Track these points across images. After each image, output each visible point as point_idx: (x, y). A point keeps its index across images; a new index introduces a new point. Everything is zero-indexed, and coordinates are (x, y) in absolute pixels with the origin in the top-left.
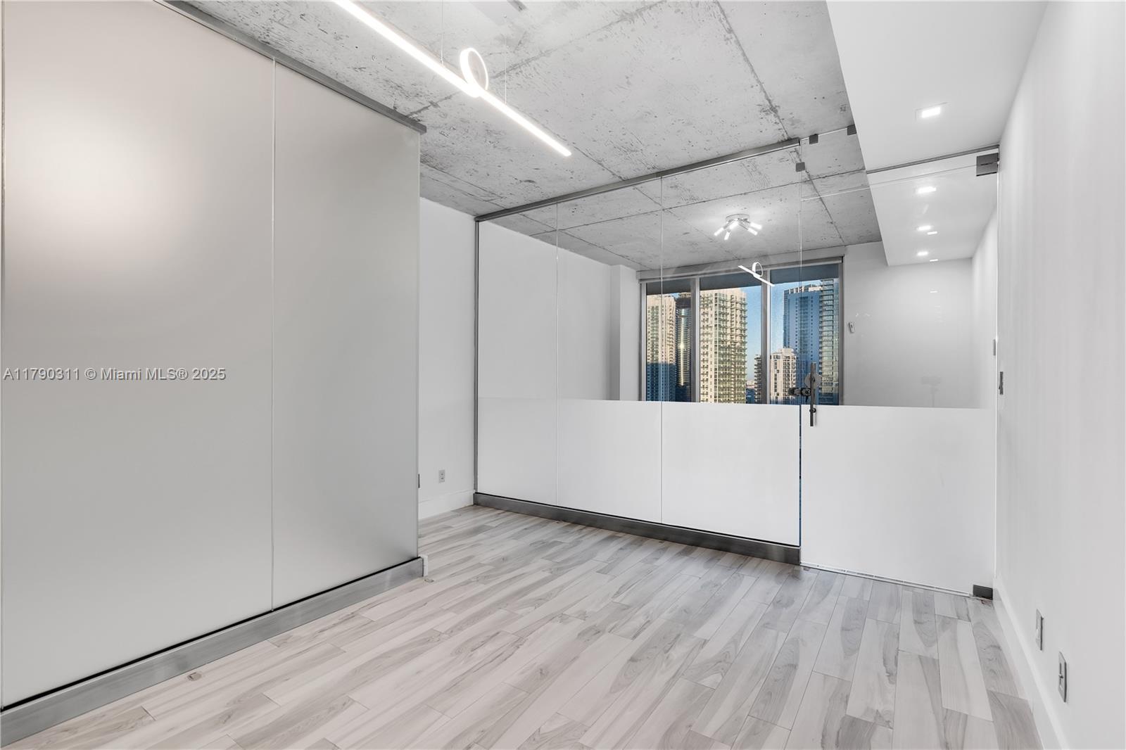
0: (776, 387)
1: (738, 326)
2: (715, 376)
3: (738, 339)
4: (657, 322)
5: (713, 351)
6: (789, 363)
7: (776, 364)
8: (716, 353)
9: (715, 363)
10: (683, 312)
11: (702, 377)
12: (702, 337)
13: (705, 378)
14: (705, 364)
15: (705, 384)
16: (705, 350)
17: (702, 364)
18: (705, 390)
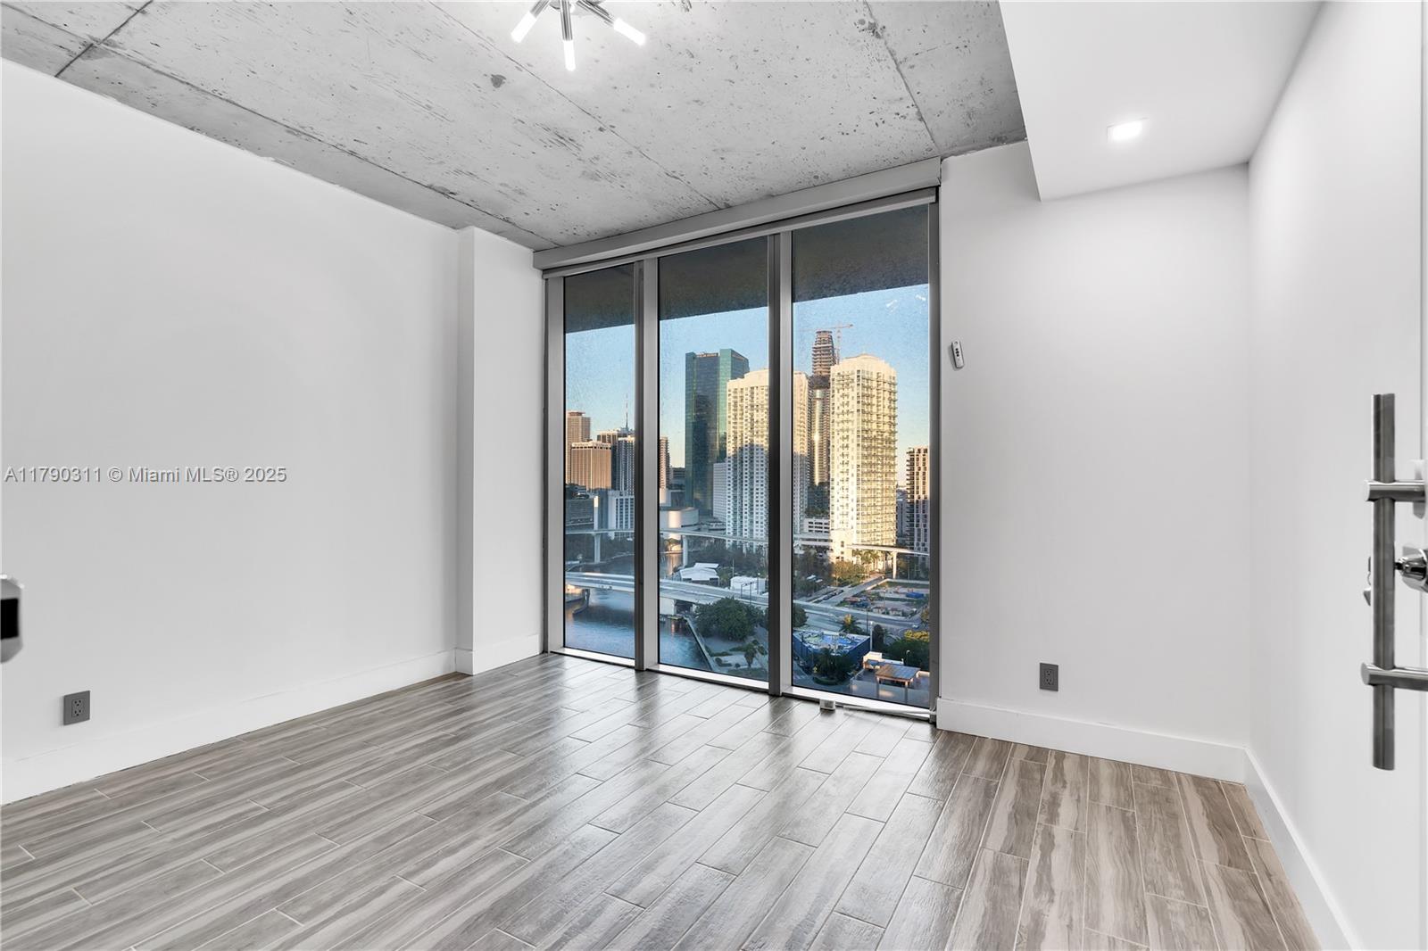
2: (858, 475)
3: (886, 428)
5: (856, 443)
8: (858, 445)
10: (818, 393)
11: (841, 476)
12: (841, 425)
13: (845, 476)
14: (845, 459)
15: (845, 484)
16: (846, 442)
17: (841, 459)
18: (845, 493)
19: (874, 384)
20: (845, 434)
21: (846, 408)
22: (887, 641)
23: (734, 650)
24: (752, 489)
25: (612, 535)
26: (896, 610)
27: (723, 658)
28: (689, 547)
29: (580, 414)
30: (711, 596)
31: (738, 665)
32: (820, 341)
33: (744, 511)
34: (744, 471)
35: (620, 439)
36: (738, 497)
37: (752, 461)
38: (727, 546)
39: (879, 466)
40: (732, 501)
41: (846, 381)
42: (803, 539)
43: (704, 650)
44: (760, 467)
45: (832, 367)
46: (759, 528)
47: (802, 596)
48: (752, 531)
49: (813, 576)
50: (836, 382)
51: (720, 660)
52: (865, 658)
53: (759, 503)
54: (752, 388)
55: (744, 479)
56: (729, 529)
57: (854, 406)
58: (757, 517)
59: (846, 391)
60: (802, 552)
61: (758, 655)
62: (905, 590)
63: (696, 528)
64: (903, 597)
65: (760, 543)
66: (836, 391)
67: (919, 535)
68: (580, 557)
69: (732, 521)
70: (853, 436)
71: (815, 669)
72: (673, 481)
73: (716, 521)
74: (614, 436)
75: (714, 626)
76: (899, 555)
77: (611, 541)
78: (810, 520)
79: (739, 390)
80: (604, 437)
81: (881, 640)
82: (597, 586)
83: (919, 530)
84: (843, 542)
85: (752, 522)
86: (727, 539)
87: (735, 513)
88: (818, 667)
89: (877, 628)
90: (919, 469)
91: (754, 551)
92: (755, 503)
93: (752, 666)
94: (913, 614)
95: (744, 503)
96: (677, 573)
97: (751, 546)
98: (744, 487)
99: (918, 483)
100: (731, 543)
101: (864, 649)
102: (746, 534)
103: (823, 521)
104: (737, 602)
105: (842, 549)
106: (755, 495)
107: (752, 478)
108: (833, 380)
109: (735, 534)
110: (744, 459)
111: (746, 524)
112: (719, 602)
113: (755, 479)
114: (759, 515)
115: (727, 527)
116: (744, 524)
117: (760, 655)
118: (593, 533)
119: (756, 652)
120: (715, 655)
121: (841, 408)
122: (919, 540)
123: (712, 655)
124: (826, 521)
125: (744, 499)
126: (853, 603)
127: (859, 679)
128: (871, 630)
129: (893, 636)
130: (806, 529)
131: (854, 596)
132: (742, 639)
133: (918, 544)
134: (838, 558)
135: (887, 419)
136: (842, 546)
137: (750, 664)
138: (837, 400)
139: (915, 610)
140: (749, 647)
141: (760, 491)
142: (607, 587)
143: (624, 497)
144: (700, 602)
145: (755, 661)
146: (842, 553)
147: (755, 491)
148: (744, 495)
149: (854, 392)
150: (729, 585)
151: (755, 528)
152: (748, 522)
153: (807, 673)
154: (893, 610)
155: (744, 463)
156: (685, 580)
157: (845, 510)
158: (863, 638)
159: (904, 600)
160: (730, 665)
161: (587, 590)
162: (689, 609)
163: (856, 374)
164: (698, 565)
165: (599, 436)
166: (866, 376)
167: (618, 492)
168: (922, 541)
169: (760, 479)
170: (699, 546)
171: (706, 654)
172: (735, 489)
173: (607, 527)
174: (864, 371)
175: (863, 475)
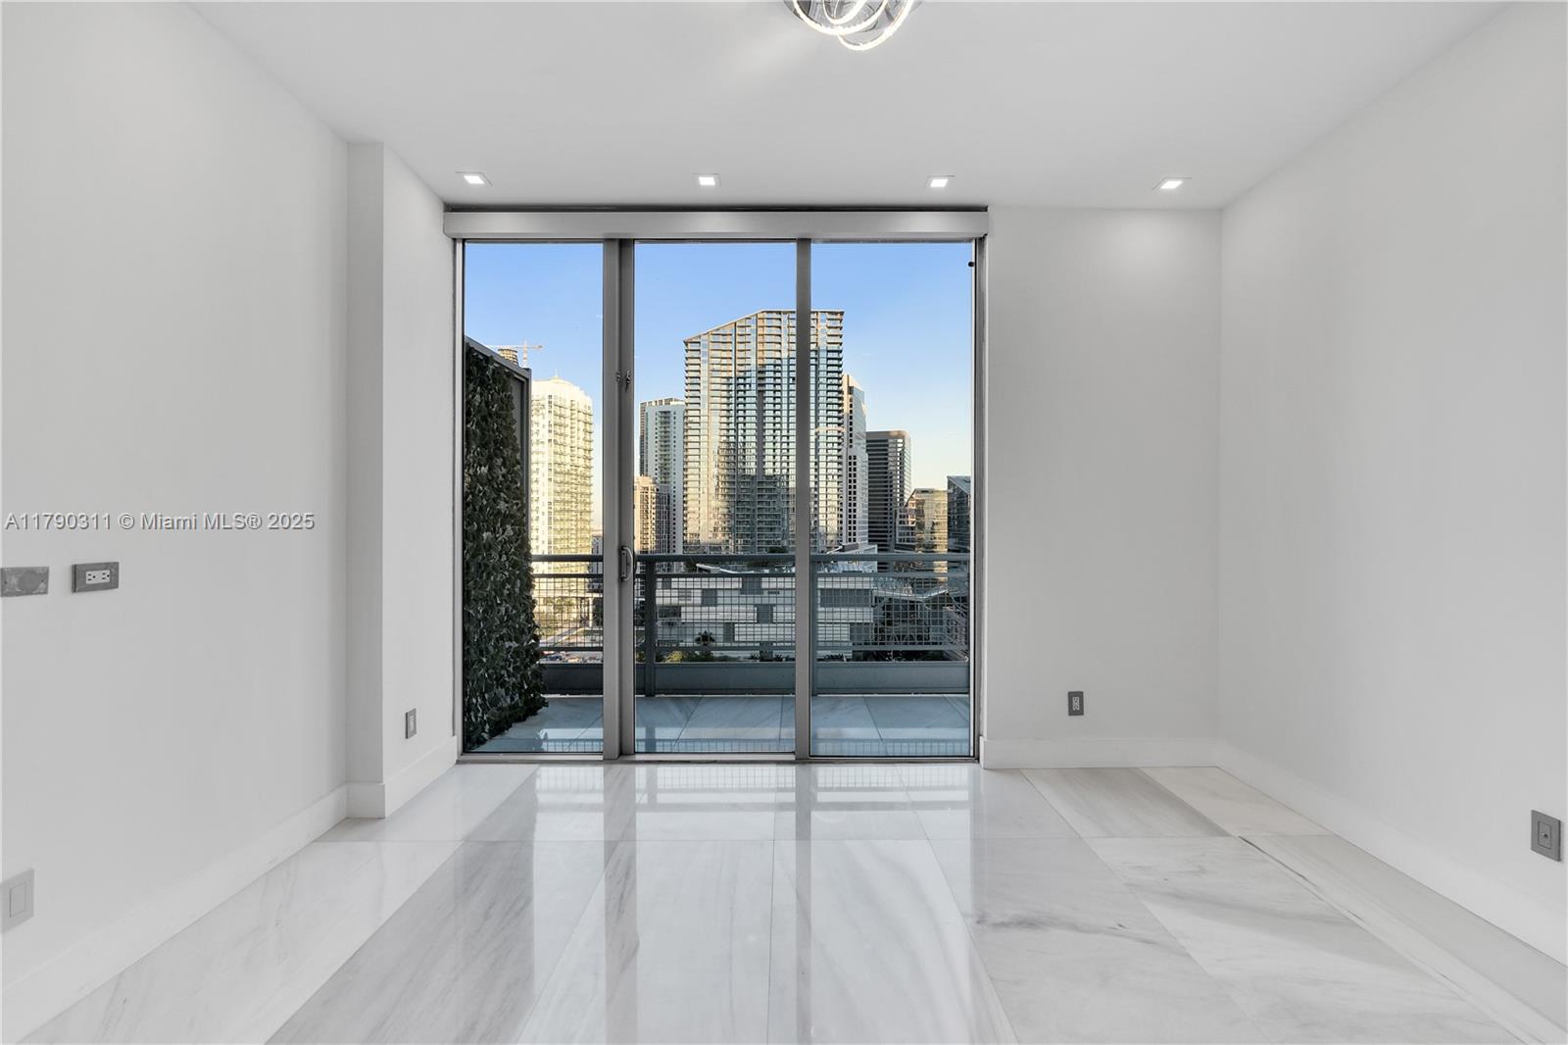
19: (568, 413)
39: (573, 504)
57: (544, 435)
70: (544, 469)
76: (593, 601)
135: (581, 452)
149: (545, 419)
163: (547, 400)
166: (559, 403)
174: (556, 397)
175: (555, 511)
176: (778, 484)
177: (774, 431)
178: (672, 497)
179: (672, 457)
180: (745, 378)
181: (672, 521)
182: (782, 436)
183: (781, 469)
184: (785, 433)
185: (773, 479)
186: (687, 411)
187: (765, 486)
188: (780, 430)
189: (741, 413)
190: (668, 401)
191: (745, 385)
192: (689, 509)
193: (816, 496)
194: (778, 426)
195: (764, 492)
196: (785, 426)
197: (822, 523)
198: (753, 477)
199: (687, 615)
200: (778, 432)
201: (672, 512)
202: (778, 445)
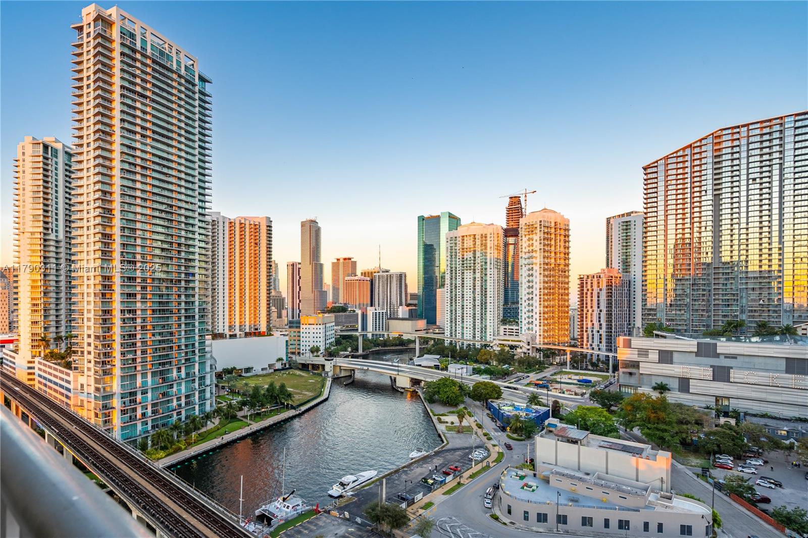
0: (598, 304)
1: (562, 249)
2: (540, 295)
3: (562, 262)
4: (486, 249)
5: (538, 272)
6: (611, 282)
7: (599, 283)
8: (540, 274)
9: (540, 283)
10: (511, 240)
11: (527, 296)
12: (527, 260)
13: (531, 296)
14: (531, 284)
15: (531, 302)
16: (531, 272)
17: (527, 284)
18: (531, 308)
19: (553, 230)
20: (531, 266)
21: (531, 248)
22: (563, 413)
23: (450, 412)
24: (463, 306)
25: (370, 336)
26: (570, 391)
27: (443, 418)
28: (420, 344)
29: (350, 259)
30: (434, 377)
31: (452, 423)
32: (511, 204)
33: (458, 320)
34: (458, 293)
35: (375, 274)
36: (454, 311)
37: (463, 287)
38: (446, 344)
39: (557, 289)
40: (449, 313)
41: (531, 229)
42: (499, 340)
43: (429, 411)
44: (469, 290)
45: (520, 219)
46: (468, 332)
47: (500, 378)
48: (463, 334)
49: (506, 366)
50: (523, 230)
51: (440, 419)
52: (546, 422)
53: (468, 315)
54: (463, 236)
55: (458, 299)
56: (447, 333)
57: (537, 246)
58: (467, 325)
59: (531, 236)
60: (499, 349)
61: (467, 416)
62: (577, 377)
63: (425, 332)
64: (575, 382)
65: (468, 342)
66: (524, 236)
67: (588, 338)
68: (349, 349)
69: (449, 327)
70: (536, 268)
71: (508, 428)
72: (409, 302)
73: (439, 328)
74: (372, 273)
75: (436, 396)
76: (571, 352)
77: (369, 340)
78: (505, 327)
79: (454, 238)
80: (365, 273)
81: (559, 411)
82: (359, 367)
83: (588, 335)
84: (529, 342)
85: (463, 328)
86: (446, 339)
87: (451, 322)
88: (511, 428)
89: (556, 403)
90: (588, 290)
91: (465, 348)
92: (465, 315)
93: (463, 424)
94: (583, 394)
95: (458, 315)
96: (412, 361)
97: (463, 344)
98: (458, 304)
99: (586, 300)
100: (448, 342)
101: (546, 415)
102: (459, 336)
103: (514, 327)
104: (452, 380)
105: (528, 347)
106: (465, 309)
107: (463, 297)
108: (522, 228)
109: (451, 336)
110: (458, 285)
111: (459, 329)
112: (440, 380)
113: (465, 299)
114: (468, 323)
115: (446, 331)
116: (458, 329)
117: (468, 417)
118: (358, 334)
119: (465, 414)
120: (437, 415)
121: (528, 248)
122: (588, 341)
123: (435, 415)
124: (517, 328)
125: (458, 312)
126: (536, 385)
127: (542, 436)
128: (551, 404)
129: (569, 410)
130: (502, 333)
131: (538, 380)
132: (456, 405)
133: (587, 345)
134: (525, 353)
135: (562, 255)
136: (529, 345)
137: (461, 422)
138: (524, 242)
139: (584, 391)
140: (461, 410)
141: (468, 307)
142: (366, 368)
143: (377, 311)
144: (427, 380)
145: (464, 420)
146: (529, 350)
147: (465, 307)
148: (458, 309)
149: (537, 236)
150: (446, 369)
151: (465, 332)
152: (461, 328)
153: (502, 431)
154: (567, 391)
155: (458, 288)
156: (417, 365)
157: (530, 320)
158: (545, 409)
159: (576, 384)
160: (447, 422)
161: (353, 370)
162: (419, 384)
163: (539, 224)
164: (426, 356)
165: (362, 273)
166: (547, 225)
167: (373, 308)
168: (590, 342)
169: (468, 299)
170: (427, 344)
171: (431, 414)
172: (452, 306)
173: (366, 330)
174: (545, 221)
175: (544, 295)
176: (736, 269)
177: (732, 225)
178: (632, 283)
179: (632, 254)
180: (700, 187)
181: (632, 299)
182: (740, 229)
183: (739, 256)
184: (743, 225)
185: (730, 265)
186: (646, 218)
187: (721, 271)
188: (739, 224)
189: (696, 215)
190: (629, 214)
191: (700, 192)
192: (648, 291)
193: (780, 277)
194: (735, 221)
195: (721, 276)
196: (744, 220)
197: (788, 300)
198: (709, 265)
199: (644, 368)
200: (736, 226)
201: (632, 293)
202: (736, 237)
